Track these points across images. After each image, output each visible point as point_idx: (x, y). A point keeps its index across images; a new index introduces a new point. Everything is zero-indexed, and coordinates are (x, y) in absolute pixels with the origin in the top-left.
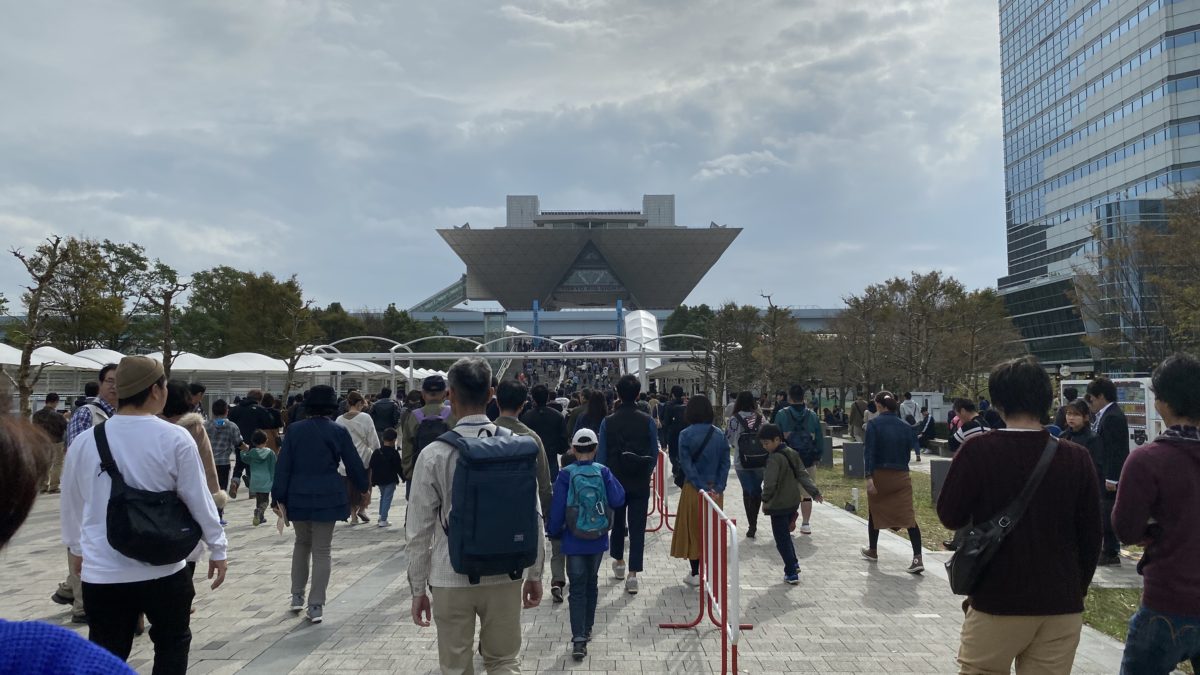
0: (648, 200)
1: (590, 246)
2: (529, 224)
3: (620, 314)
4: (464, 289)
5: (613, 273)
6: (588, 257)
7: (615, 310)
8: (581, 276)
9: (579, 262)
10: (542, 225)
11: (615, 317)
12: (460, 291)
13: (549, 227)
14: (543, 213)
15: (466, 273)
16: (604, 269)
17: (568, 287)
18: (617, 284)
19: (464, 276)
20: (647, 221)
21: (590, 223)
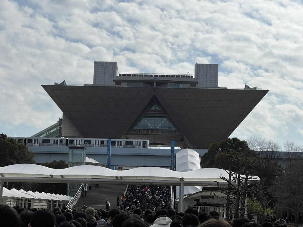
0: (199, 67)
1: (154, 100)
2: (110, 83)
3: (173, 151)
4: (60, 129)
5: (170, 120)
6: (153, 108)
7: (170, 148)
8: (148, 123)
9: (145, 112)
10: (120, 84)
11: (169, 153)
12: (57, 131)
13: (124, 85)
14: (120, 75)
15: (62, 117)
16: (165, 117)
17: (137, 130)
18: (174, 129)
19: (61, 120)
20: (198, 83)
21: (155, 83)
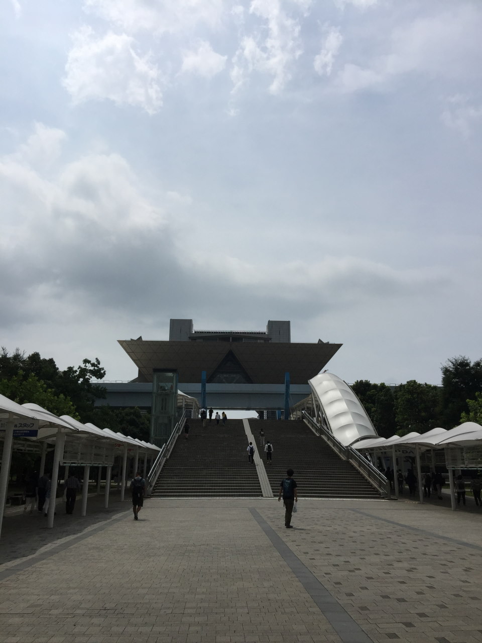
0: (271, 324)
1: (230, 356)
2: (185, 339)
6: (228, 365)
9: (221, 368)
10: (195, 340)
13: (199, 341)
20: (271, 339)
21: (231, 338)
